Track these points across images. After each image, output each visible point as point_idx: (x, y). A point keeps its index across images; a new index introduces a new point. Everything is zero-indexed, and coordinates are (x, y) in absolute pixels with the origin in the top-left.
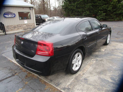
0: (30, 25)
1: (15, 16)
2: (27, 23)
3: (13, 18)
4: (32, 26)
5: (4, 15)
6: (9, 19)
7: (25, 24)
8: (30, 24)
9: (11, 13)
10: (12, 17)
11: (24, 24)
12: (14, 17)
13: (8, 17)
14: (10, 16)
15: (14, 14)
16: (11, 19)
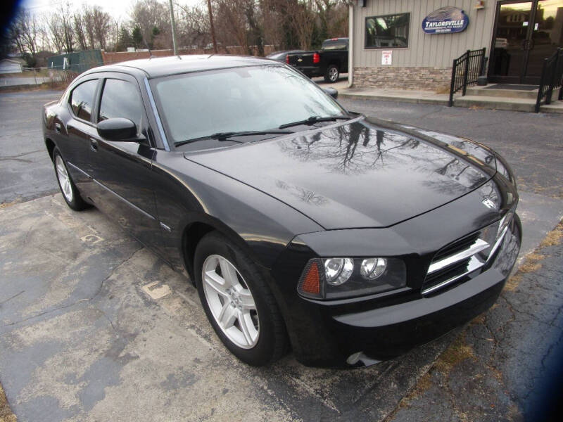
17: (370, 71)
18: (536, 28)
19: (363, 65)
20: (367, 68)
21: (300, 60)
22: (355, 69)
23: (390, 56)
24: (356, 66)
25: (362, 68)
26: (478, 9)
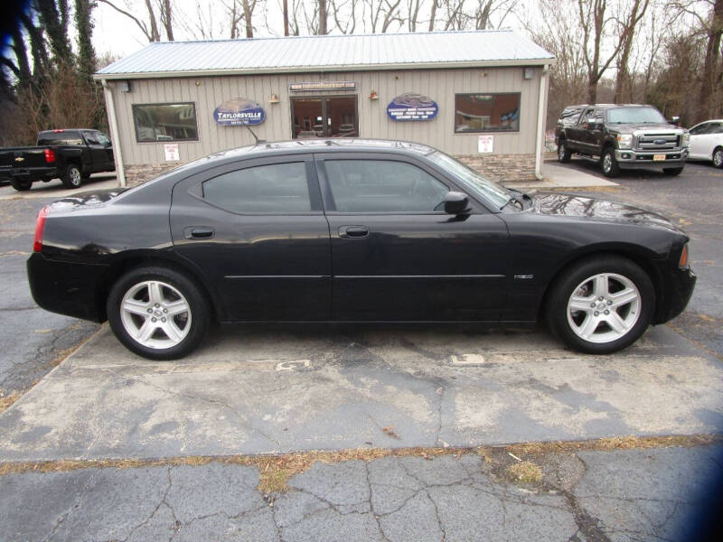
0: (505, 161)
1: (436, 112)
2: (490, 150)
3: (425, 126)
4: (515, 167)
5: (390, 110)
6: (408, 127)
7: (480, 157)
8: (506, 156)
9: (420, 102)
10: (420, 120)
11: (474, 154)
12: (431, 117)
13: (406, 117)
14: (412, 113)
15: (435, 105)
16: (417, 126)
17: (151, 169)
18: (330, 123)
19: (138, 162)
20: (145, 166)
21: (20, 159)
22: (126, 168)
23: (176, 150)
24: (128, 163)
25: (138, 167)
26: (272, 103)
